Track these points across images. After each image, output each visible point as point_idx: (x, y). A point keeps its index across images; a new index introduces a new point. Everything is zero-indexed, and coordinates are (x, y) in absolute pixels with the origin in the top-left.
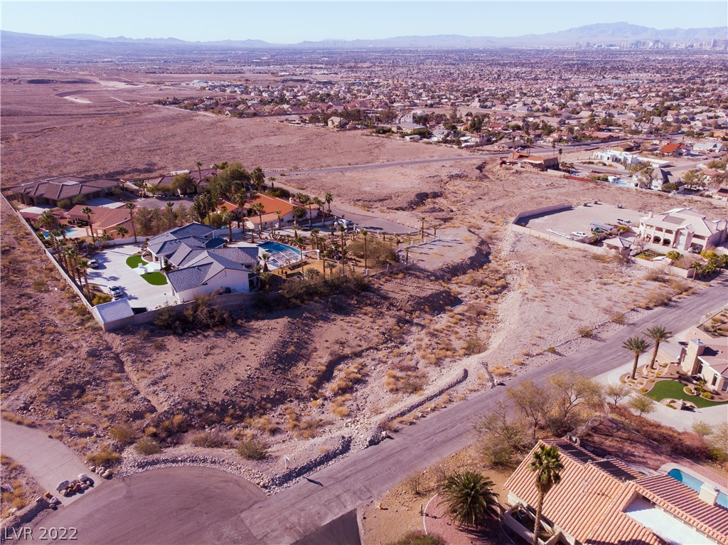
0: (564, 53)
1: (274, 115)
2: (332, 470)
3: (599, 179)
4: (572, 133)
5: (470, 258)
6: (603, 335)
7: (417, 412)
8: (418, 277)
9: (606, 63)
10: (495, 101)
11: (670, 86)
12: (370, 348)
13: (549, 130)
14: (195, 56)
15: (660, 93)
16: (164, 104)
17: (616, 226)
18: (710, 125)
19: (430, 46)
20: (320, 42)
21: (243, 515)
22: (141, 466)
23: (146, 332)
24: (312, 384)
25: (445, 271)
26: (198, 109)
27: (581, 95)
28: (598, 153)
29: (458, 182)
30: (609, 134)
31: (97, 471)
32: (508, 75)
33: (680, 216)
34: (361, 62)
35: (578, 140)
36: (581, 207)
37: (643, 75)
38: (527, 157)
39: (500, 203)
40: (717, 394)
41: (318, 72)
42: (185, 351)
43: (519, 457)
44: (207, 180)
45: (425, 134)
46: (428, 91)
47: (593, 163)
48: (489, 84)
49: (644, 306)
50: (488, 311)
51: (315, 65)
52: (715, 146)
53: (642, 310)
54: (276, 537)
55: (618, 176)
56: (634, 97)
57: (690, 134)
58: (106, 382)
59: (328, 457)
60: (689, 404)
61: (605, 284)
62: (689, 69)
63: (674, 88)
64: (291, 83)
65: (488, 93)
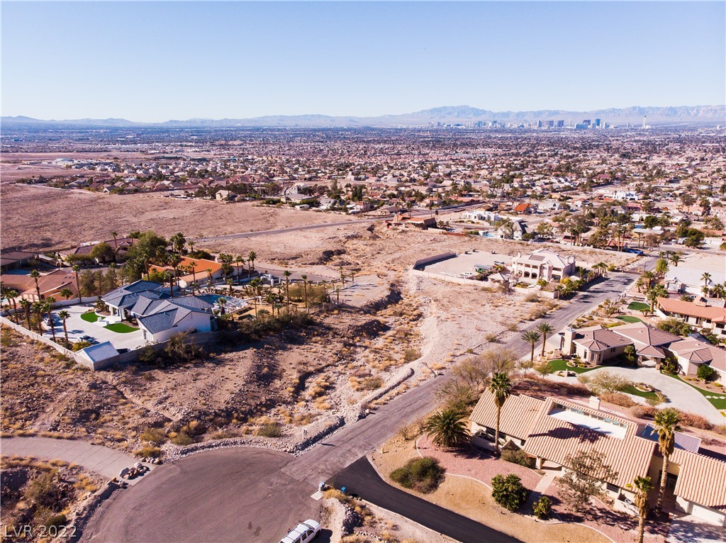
0: (419, 131)
1: (156, 191)
2: (337, 437)
3: (472, 234)
4: (441, 198)
5: (387, 296)
6: (504, 340)
7: (386, 397)
8: (351, 312)
9: (457, 139)
10: (367, 174)
11: (511, 159)
12: (329, 365)
13: (422, 198)
14: (51, 135)
15: (504, 165)
16: (29, 183)
17: (494, 267)
18: (547, 190)
19: (297, 125)
20: (187, 122)
21: (282, 470)
22: (183, 453)
23: (134, 368)
24: (292, 392)
25: (369, 307)
26: (71, 187)
27: (440, 167)
28: (466, 213)
29: (355, 241)
30: (471, 198)
31: (147, 461)
32: (373, 151)
33: (541, 254)
34: (231, 140)
35: (446, 205)
36: (463, 255)
37: (488, 150)
38: (409, 218)
39: (397, 255)
40: (588, 364)
41: (189, 150)
42: (174, 379)
43: (471, 408)
44: (125, 249)
45: (313, 204)
46: (303, 166)
47: (463, 222)
48: (358, 160)
49: (528, 318)
50: (412, 333)
51: (185, 143)
52: (555, 205)
53: (528, 322)
54: (314, 478)
55: (486, 231)
56: (484, 169)
57: (534, 196)
58: (115, 406)
59: (331, 429)
60: (571, 372)
61: (497, 307)
62: (524, 145)
63: (515, 160)
64: (164, 161)
65: (359, 167)
